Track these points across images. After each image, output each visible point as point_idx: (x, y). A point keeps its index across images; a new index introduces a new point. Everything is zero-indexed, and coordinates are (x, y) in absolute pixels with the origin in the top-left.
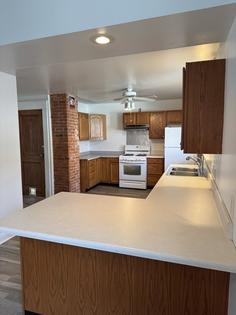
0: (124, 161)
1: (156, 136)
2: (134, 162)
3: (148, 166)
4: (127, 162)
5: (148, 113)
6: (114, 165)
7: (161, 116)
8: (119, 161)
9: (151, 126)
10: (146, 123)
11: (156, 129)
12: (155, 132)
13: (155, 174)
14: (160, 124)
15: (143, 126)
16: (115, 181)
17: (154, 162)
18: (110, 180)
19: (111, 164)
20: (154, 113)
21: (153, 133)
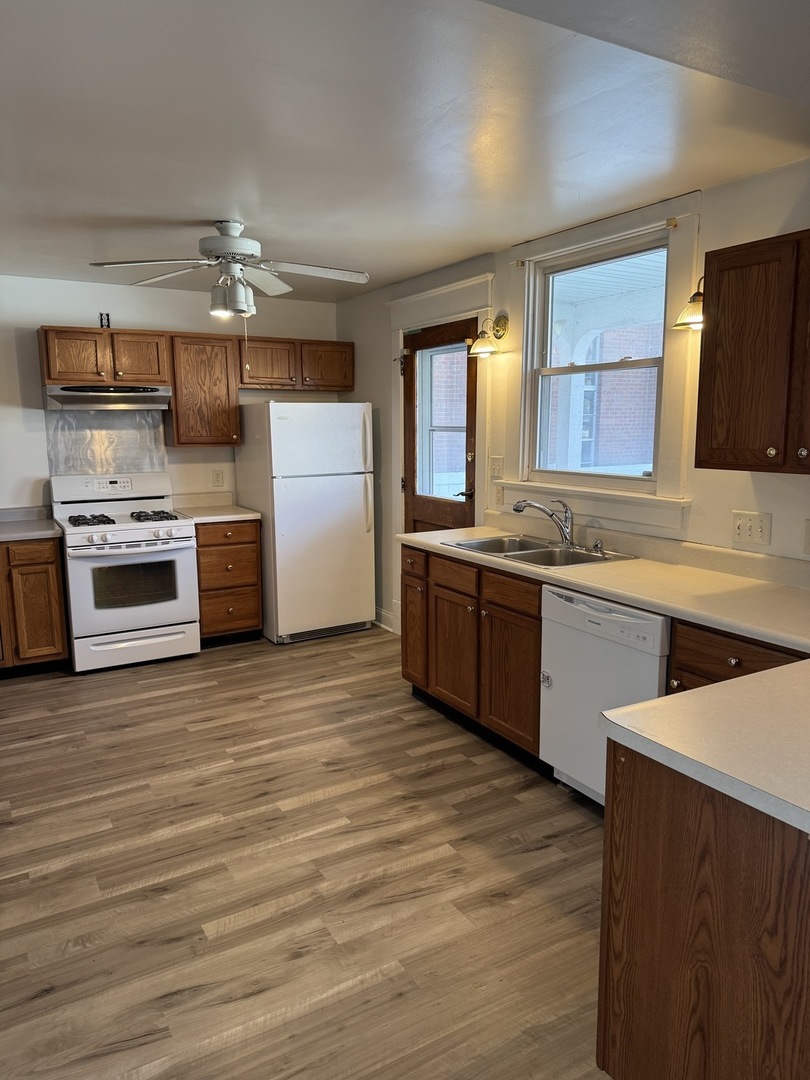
0: (93, 551)
1: (205, 434)
2: (144, 549)
3: (201, 558)
4: (107, 551)
5: (163, 339)
6: (32, 578)
7: (216, 355)
8: (69, 550)
9: (179, 392)
10: (158, 377)
11: (204, 407)
12: (201, 420)
13: (230, 584)
14: (215, 385)
15: (145, 390)
16: (46, 651)
17: (226, 536)
18: (17, 651)
19: (15, 573)
20: (188, 340)
21: (192, 422)
